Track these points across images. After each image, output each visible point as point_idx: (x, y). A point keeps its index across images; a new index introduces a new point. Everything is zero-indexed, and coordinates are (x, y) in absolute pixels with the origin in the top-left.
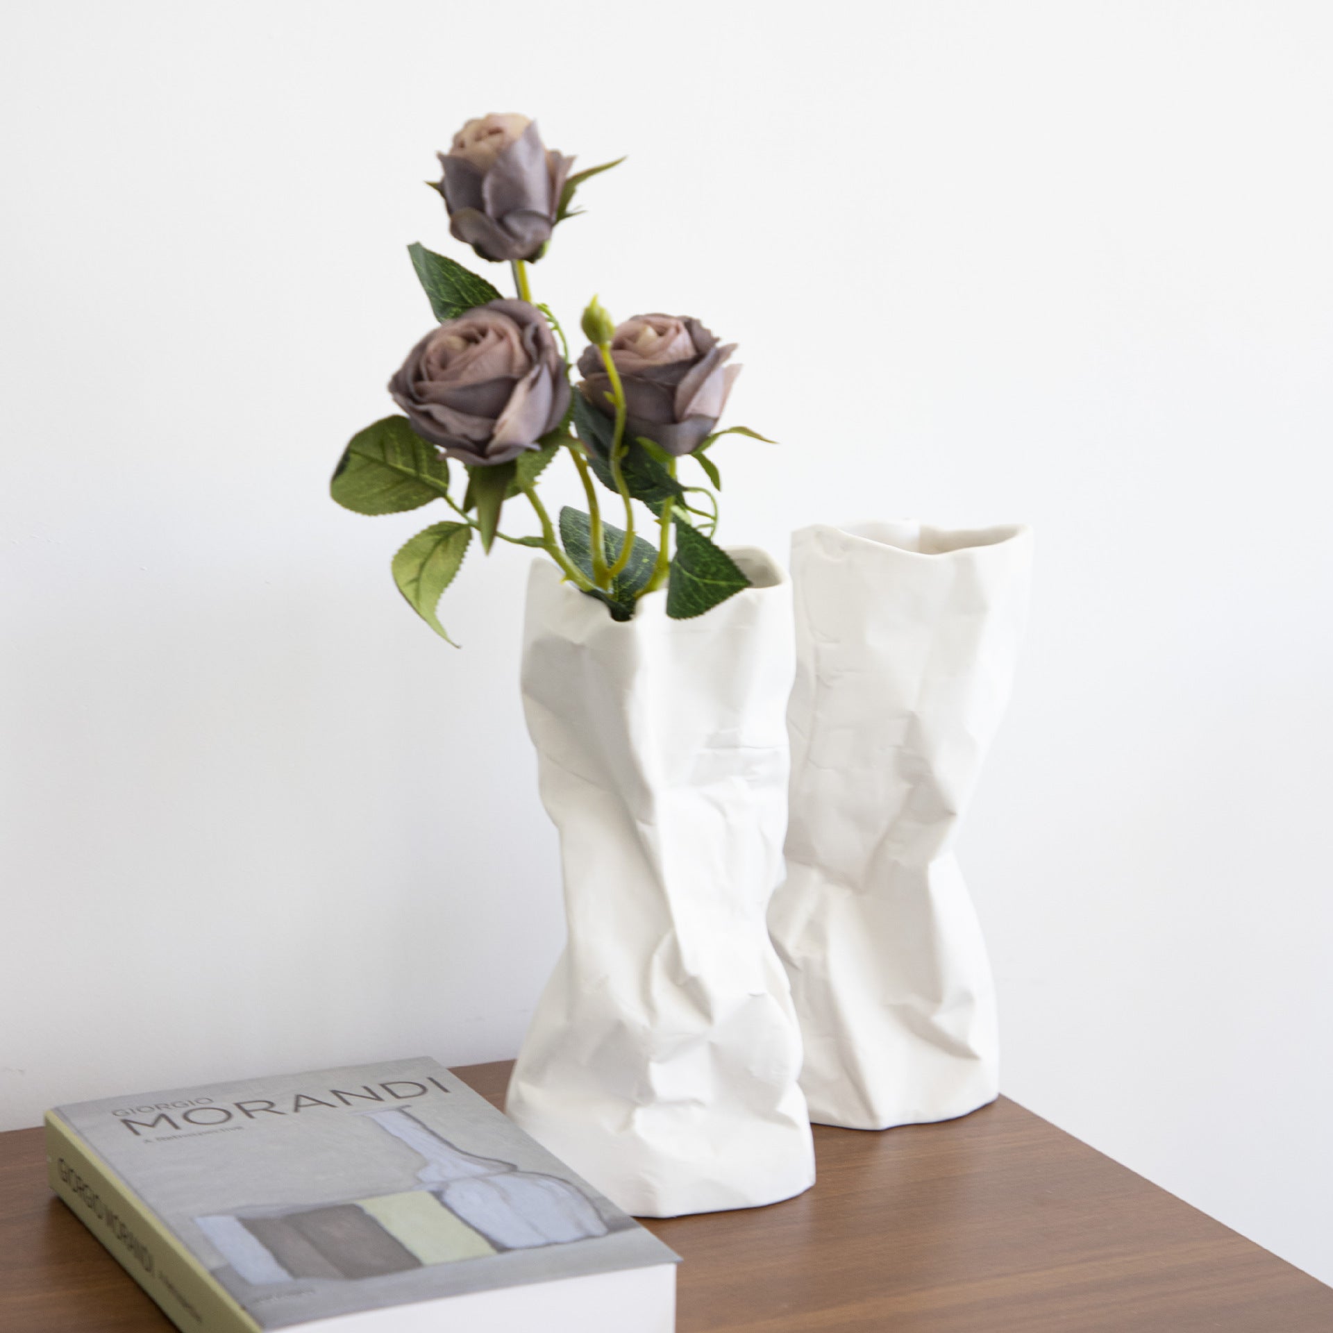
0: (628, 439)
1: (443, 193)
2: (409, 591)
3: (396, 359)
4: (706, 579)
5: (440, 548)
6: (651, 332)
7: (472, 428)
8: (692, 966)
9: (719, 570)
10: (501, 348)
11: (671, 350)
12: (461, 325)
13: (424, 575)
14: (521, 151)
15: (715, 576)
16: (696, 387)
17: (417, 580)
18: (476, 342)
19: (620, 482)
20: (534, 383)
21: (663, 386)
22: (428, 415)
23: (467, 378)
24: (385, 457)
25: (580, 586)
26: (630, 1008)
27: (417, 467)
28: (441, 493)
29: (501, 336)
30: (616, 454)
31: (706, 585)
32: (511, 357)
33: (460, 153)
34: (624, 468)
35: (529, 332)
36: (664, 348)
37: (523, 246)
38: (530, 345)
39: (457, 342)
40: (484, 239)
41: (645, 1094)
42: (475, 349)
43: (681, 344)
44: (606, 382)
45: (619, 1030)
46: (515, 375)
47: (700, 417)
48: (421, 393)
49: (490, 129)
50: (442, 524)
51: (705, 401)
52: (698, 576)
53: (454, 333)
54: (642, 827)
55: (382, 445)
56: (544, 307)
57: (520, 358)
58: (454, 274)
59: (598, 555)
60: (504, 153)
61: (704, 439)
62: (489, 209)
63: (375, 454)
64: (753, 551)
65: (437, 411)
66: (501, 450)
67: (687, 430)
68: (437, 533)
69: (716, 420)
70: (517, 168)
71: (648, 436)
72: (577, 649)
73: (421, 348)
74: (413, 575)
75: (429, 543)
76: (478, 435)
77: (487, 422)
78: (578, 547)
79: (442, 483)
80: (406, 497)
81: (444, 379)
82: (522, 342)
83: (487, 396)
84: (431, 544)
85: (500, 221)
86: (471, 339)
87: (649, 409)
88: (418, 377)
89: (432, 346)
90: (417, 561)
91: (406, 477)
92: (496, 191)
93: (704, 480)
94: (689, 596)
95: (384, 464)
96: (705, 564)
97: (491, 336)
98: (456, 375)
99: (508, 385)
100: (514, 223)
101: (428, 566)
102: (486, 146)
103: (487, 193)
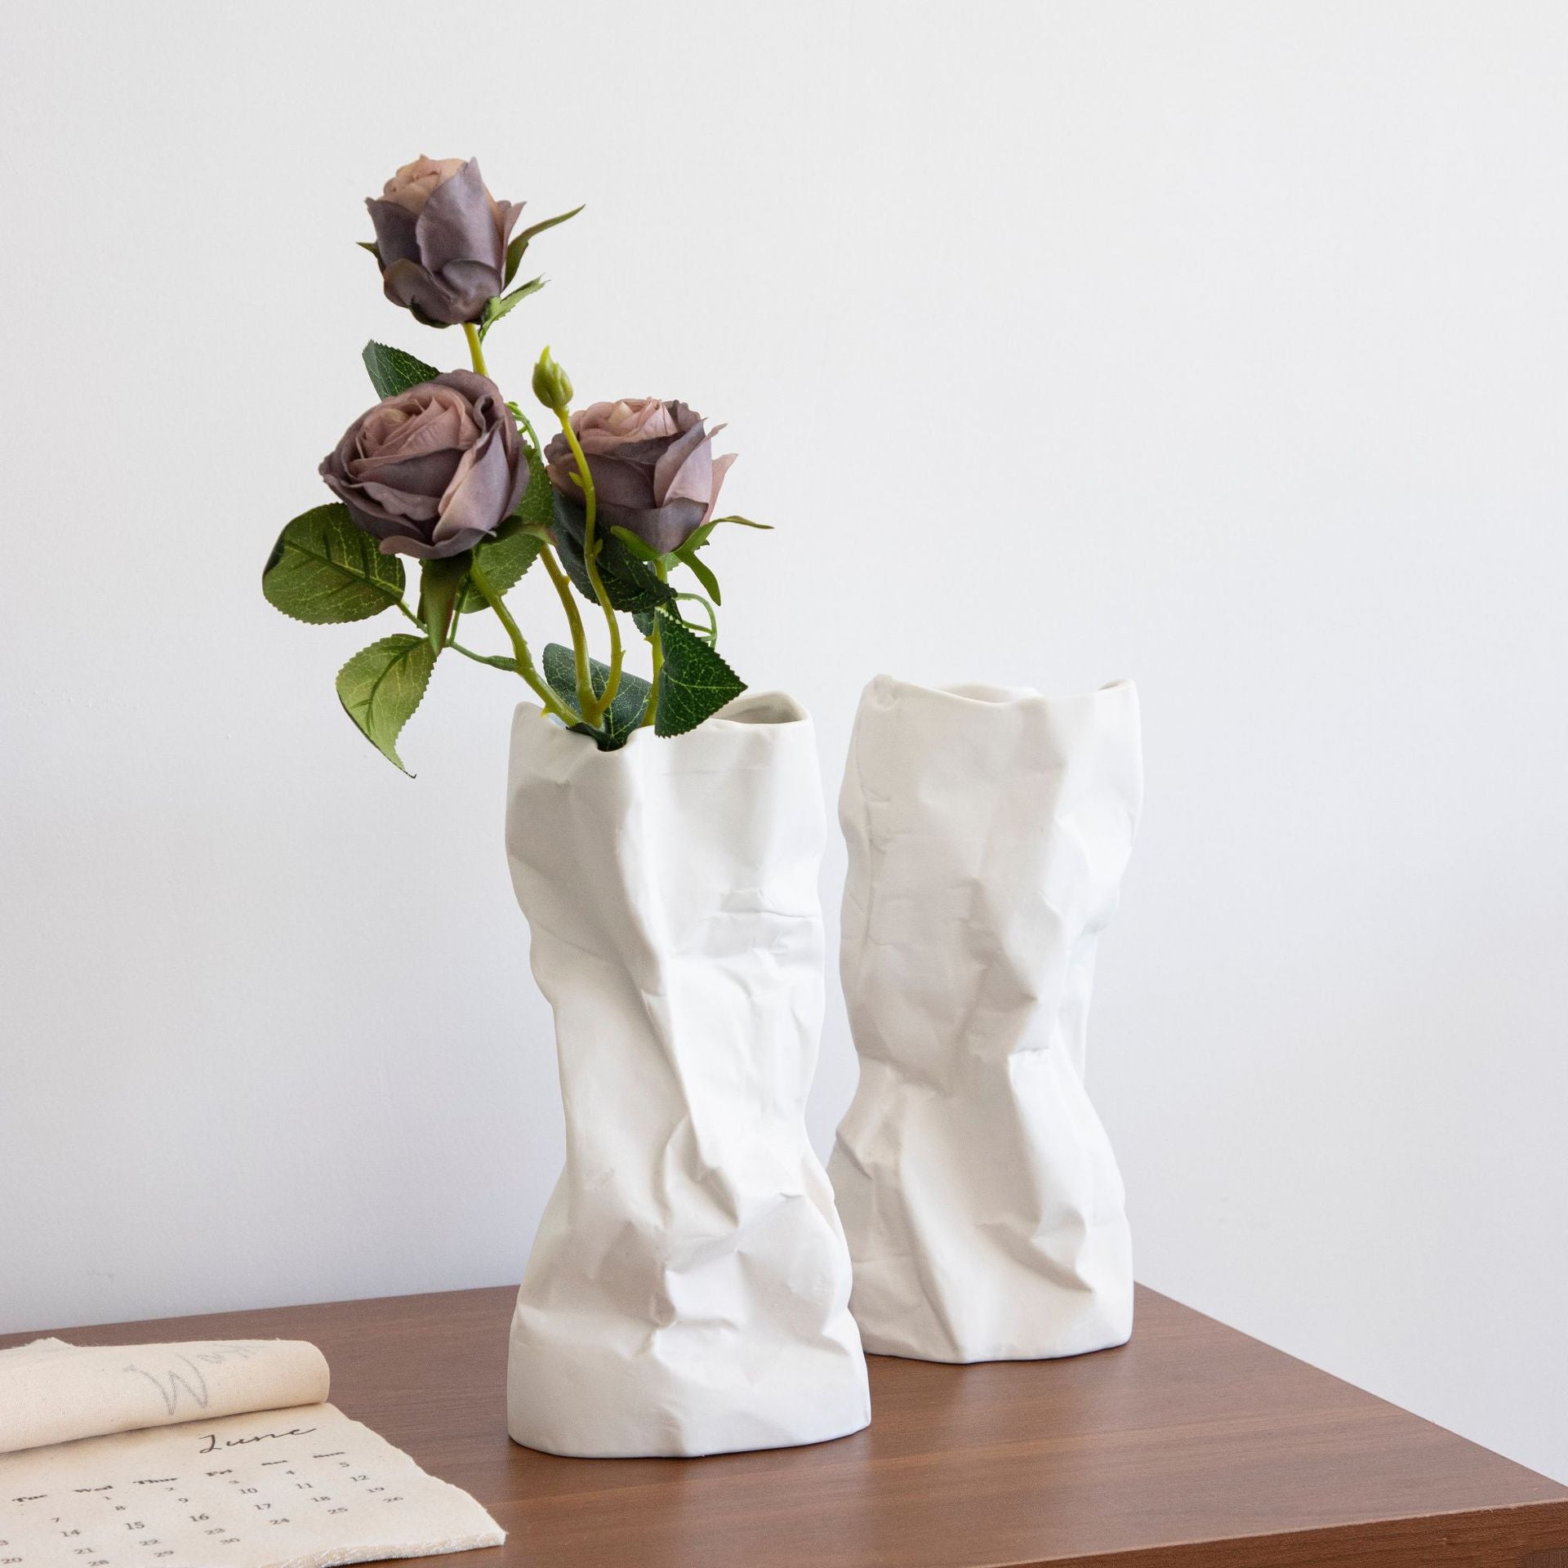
0: (600, 532)
1: (377, 254)
2: (360, 713)
3: (330, 441)
4: (694, 684)
5: (396, 667)
6: (625, 408)
7: (414, 507)
8: (709, 1157)
9: (708, 672)
10: (446, 418)
11: (648, 427)
12: (403, 398)
13: (377, 697)
14: (459, 193)
15: (705, 679)
16: (677, 466)
17: (369, 702)
18: (418, 413)
19: (599, 589)
20: (482, 453)
21: (641, 465)
22: (362, 494)
23: (407, 452)
24: (328, 554)
25: (568, 723)
26: (640, 1207)
27: (366, 569)
28: (395, 599)
29: (445, 407)
30: (591, 551)
31: (694, 690)
32: (457, 429)
33: (390, 199)
34: (602, 572)
35: (480, 404)
36: (640, 424)
37: (466, 304)
38: (480, 416)
39: (397, 416)
40: (422, 297)
41: (663, 1312)
42: (416, 420)
43: (661, 423)
44: (573, 465)
45: (628, 1232)
46: (462, 445)
47: (684, 502)
48: (357, 472)
49: (422, 169)
50: (397, 638)
51: (690, 483)
52: (685, 681)
53: (394, 406)
54: (648, 998)
55: (326, 540)
56: (512, 406)
57: (467, 428)
58: (409, 370)
59: (585, 684)
60: (438, 192)
61: (693, 534)
62: (425, 259)
63: (318, 549)
64: (774, 696)
65: (372, 488)
66: (449, 534)
67: (669, 520)
68: (393, 649)
69: (705, 507)
70: (456, 211)
71: (626, 526)
72: (563, 788)
73: (358, 426)
74: (366, 697)
75: (383, 659)
76: (420, 514)
77: (431, 500)
78: (564, 683)
79: (396, 588)
80: (356, 604)
81: (381, 455)
82: (470, 415)
83: (430, 470)
84: (386, 662)
85: (439, 274)
86: (411, 411)
87: (624, 493)
88: (354, 455)
89: (367, 423)
90: (370, 681)
91: (354, 578)
92: (431, 236)
93: (697, 587)
94: (678, 707)
95: (328, 561)
96: (692, 666)
97: (434, 406)
98: (396, 447)
99: (454, 456)
100: (453, 275)
101: (382, 686)
102: (416, 188)
103: (421, 241)
